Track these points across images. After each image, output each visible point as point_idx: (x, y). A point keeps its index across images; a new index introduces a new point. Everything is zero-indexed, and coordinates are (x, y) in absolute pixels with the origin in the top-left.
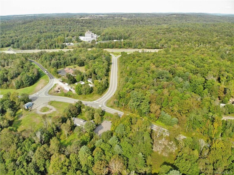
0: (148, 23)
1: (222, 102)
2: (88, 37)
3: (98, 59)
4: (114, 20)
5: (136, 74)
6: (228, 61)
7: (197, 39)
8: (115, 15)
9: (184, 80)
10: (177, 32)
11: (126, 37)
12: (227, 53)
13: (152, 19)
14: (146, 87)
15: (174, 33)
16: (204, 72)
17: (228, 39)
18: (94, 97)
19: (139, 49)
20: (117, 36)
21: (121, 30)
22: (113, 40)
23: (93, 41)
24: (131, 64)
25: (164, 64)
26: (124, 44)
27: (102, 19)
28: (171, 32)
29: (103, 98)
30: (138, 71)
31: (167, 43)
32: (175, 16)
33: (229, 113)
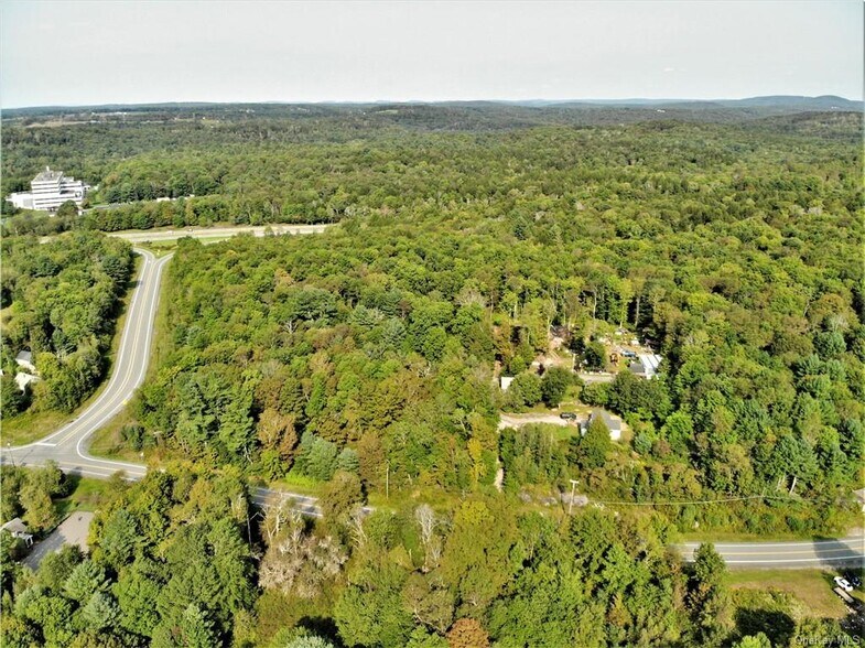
0: (299, 135)
1: (508, 372)
2: (44, 195)
3: (67, 272)
4: (166, 127)
5: (219, 312)
6: (535, 244)
7: (453, 185)
8: (177, 109)
9: (389, 315)
10: (390, 164)
11: (207, 186)
12: (538, 217)
13: (314, 123)
14: (250, 355)
15: (380, 167)
16: (452, 282)
17: (549, 177)
18: (40, 427)
19: (258, 225)
20: (167, 184)
21: (189, 160)
22: (154, 198)
23: (68, 208)
24: (205, 277)
25: (323, 269)
26: (195, 212)
27: (119, 126)
28: (369, 163)
29: (80, 422)
30: (225, 301)
31: (355, 201)
32: (395, 112)
33: (528, 404)
